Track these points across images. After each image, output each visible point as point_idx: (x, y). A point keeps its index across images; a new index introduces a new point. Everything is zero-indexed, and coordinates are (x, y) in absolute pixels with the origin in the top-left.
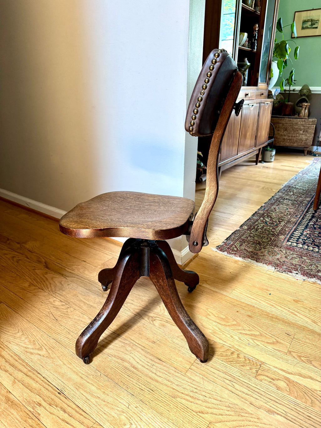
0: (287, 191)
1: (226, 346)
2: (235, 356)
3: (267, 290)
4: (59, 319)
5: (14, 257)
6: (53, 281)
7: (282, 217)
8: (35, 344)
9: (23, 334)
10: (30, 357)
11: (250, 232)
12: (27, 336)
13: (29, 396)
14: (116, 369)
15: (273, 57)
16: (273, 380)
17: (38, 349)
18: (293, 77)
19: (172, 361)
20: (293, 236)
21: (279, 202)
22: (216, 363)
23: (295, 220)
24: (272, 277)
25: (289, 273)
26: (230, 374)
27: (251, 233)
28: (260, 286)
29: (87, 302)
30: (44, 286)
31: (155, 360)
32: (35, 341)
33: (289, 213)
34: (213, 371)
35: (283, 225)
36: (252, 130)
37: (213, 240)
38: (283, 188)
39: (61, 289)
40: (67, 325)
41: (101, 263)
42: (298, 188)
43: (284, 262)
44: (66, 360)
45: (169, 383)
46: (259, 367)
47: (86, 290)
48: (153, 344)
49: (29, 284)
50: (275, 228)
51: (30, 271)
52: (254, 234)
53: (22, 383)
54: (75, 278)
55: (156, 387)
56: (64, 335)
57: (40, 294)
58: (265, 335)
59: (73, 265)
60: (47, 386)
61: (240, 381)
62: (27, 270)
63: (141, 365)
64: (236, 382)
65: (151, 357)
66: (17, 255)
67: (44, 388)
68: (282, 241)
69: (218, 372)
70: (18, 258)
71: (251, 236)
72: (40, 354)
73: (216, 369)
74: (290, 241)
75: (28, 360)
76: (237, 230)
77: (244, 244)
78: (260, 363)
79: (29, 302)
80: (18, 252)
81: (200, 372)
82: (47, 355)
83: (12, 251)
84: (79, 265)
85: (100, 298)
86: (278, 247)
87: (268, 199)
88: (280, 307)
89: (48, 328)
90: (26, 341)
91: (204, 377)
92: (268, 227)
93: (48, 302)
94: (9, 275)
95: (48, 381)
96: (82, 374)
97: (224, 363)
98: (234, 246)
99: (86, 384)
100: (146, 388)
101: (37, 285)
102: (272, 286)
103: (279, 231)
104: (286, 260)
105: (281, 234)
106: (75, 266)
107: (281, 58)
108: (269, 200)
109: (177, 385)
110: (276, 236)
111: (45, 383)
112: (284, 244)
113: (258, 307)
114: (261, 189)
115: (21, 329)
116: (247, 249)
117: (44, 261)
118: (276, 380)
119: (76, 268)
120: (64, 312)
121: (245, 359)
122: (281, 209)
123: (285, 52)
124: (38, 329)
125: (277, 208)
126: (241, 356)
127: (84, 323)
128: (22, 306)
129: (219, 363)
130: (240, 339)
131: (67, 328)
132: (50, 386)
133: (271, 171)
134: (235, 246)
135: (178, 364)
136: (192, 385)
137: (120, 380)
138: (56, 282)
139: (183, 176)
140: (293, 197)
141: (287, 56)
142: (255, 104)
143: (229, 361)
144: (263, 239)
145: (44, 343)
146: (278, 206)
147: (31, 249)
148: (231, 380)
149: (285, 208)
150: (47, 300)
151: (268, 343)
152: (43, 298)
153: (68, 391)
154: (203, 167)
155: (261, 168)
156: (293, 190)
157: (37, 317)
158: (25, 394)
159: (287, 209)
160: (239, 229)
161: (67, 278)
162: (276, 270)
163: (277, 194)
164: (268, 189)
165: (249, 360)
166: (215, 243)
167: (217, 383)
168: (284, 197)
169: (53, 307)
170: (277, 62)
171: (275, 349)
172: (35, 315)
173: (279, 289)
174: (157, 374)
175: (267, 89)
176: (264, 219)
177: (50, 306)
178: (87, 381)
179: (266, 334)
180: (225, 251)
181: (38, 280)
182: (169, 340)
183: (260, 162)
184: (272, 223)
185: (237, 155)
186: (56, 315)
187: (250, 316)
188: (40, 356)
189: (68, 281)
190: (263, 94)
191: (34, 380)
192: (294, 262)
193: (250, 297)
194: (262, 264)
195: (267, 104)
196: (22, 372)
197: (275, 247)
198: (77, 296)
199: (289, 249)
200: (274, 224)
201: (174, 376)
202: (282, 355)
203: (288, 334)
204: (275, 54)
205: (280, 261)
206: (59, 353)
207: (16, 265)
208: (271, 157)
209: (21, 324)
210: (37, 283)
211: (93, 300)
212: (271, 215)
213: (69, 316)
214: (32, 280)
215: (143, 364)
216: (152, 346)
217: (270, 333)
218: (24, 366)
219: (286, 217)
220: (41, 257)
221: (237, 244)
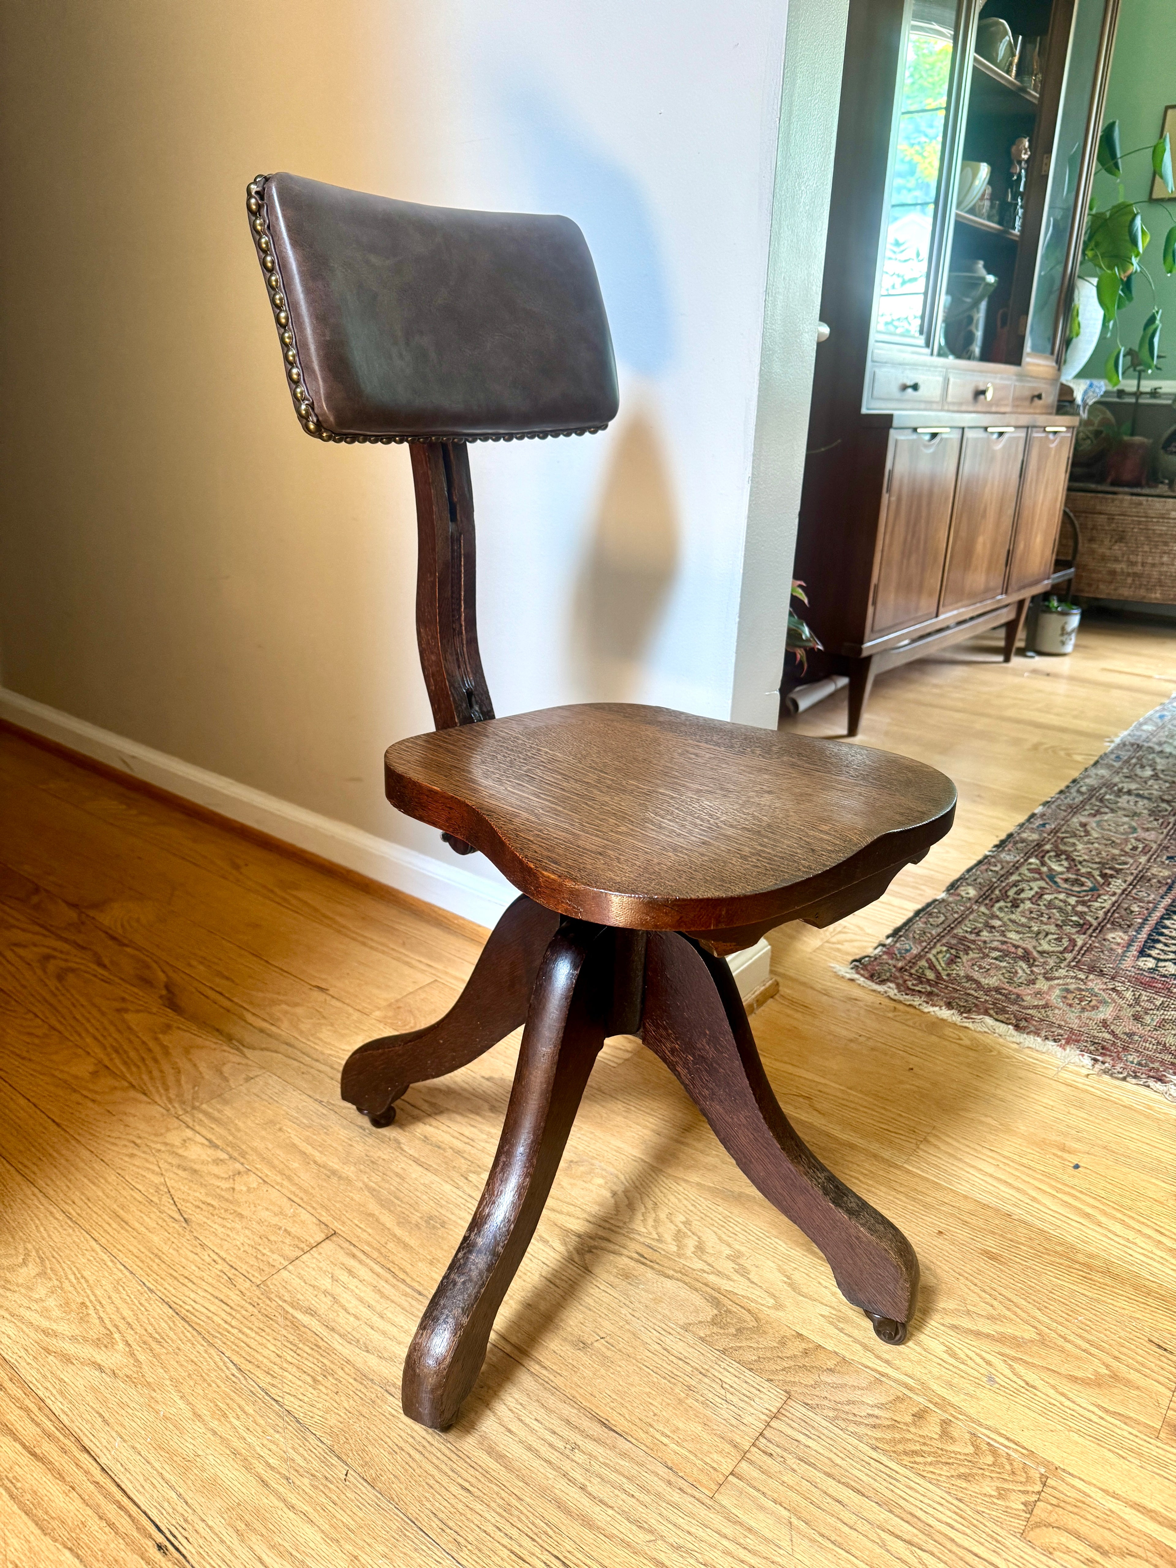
0: (1127, 762)
1: (892, 1383)
2: (932, 1429)
3: (1063, 1149)
4: (197, 1217)
5: (47, 958)
6: (190, 1060)
7: (1114, 859)
8: (83, 1319)
9: (43, 1274)
10: (59, 1372)
11: (987, 912)
12: (56, 1283)
13: (30, 1549)
14: (413, 1452)
15: (1081, 263)
16: (1105, 1553)
17: (97, 1343)
18: (1156, 340)
19: (658, 1436)
20: (1162, 934)
21: (1101, 800)
22: (850, 1456)
23: (1166, 873)
24: (1082, 1095)
25: (1151, 1083)
26: (911, 1514)
27: (994, 916)
28: (1032, 1130)
29: (317, 1155)
30: (152, 1078)
31: (586, 1424)
32: (87, 1307)
33: (1141, 846)
34: (834, 1494)
35: (1119, 891)
36: (998, 525)
37: (840, 932)
38: (1112, 752)
39: (219, 1096)
40: (226, 1245)
41: (386, 1000)
42: (1171, 754)
43: (1130, 1035)
44: (205, 1397)
45: (642, 1537)
46: (1038, 1488)
47: (317, 1106)
48: (578, 1353)
49: (91, 1068)
50: (1089, 901)
51: (103, 1014)
52: (1005, 919)
53: (7, 1489)
54: (276, 1052)
55: (581, 1550)
56: (210, 1290)
57: (133, 1111)
58: (1061, 1342)
59: (273, 1002)
60: (111, 1510)
61: (954, 1548)
62: (95, 1012)
63: (521, 1442)
64: (935, 1551)
65: (568, 1411)
66: (61, 952)
67: (101, 1518)
68: (1120, 951)
69: (857, 1498)
70: (63, 964)
71: (994, 927)
72: (102, 1363)
73: (847, 1485)
74: (1149, 956)
75: (49, 1385)
76: (935, 900)
77: (965, 958)
78: (1043, 1470)
79: (83, 1140)
80: (66, 940)
81: (776, 1495)
82: (130, 1373)
83: (44, 936)
84: (296, 1005)
85: (370, 1141)
86: (1102, 974)
87: (1058, 790)
88: (1123, 1222)
89: (147, 1253)
90: (51, 1302)
91: (794, 1520)
92: (1062, 896)
93: (158, 1146)
94: (21, 1026)
95: (119, 1486)
96: (269, 1465)
97: (884, 1459)
98: (923, 963)
99: (280, 1512)
100: (537, 1551)
101: (124, 1070)
102: (1085, 1135)
103: (1106, 913)
104: (1136, 1028)
105: (1113, 924)
106: (284, 1007)
107: (1111, 268)
108: (1061, 792)
109: (678, 1548)
110: (1094, 930)
111: (107, 1495)
112: (1128, 963)
113: (1029, 1218)
114: (1029, 750)
115: (37, 1252)
116: (976, 975)
117: (165, 979)
118: (1114, 1554)
119: (286, 1012)
120: (218, 1191)
121: (977, 1447)
122: (1110, 830)
123: (1129, 245)
124: (105, 1257)
125: (1094, 825)
126: (959, 1430)
127: (297, 1242)
128: (55, 1154)
129: (862, 1456)
130: (954, 1355)
131: (224, 1260)
132: (127, 1512)
133: (1061, 687)
134: (929, 961)
135: (684, 1452)
136: (742, 1554)
137: (429, 1506)
138: (203, 1067)
139: (733, 661)
140: (1156, 787)
141: (1134, 260)
142: (1012, 429)
143: (906, 1453)
144: (1042, 942)
145: (124, 1319)
146: (1098, 818)
147: (120, 931)
148: (916, 1540)
149: (1126, 827)
150: (156, 1135)
151: (1074, 1379)
152: (142, 1126)
153: (201, 1541)
154: (811, 645)
155: (1026, 674)
156: (1153, 759)
157: (108, 1202)
158: (14, 1541)
159: (1134, 830)
160: (942, 895)
161: (245, 1050)
162: (1098, 1066)
163: (1093, 772)
164: (1054, 752)
165: (994, 1452)
166: (846, 947)
167: (853, 1551)
168: (1120, 786)
169: (179, 1166)
170: (1095, 281)
171: (1107, 1411)
172: (100, 1194)
173: (1113, 1146)
174: (589, 1489)
175: (1057, 378)
176: (1043, 864)
177: (166, 1162)
178: (284, 1501)
179: (1065, 1339)
180: (888, 980)
181: (132, 1054)
182: (649, 1341)
183: (1021, 652)
184: (1077, 880)
185: (937, 616)
186: (188, 1201)
187: (993, 1257)
188: (102, 1371)
189: (250, 1063)
190: (1039, 397)
191: (60, 1477)
192: (1170, 1040)
193: (991, 1176)
194: (1039, 1040)
195: (1055, 433)
196: (16, 1439)
197: (1091, 977)
198: (278, 1126)
199: (1147, 986)
200: (1083, 885)
201: (664, 1504)
202: (1137, 1440)
203: (1159, 1346)
204: (1090, 254)
205: (1112, 1033)
206: (182, 1365)
207: (53, 989)
208: (1062, 634)
209: (42, 1229)
210: (125, 1063)
211: (340, 1148)
212: (1071, 849)
213: (239, 1210)
214: (109, 1050)
215: (532, 1440)
216: (575, 1363)
217: (1081, 1337)
218: (27, 1410)
219: (1131, 861)
220: (155, 966)
221: (939, 955)
